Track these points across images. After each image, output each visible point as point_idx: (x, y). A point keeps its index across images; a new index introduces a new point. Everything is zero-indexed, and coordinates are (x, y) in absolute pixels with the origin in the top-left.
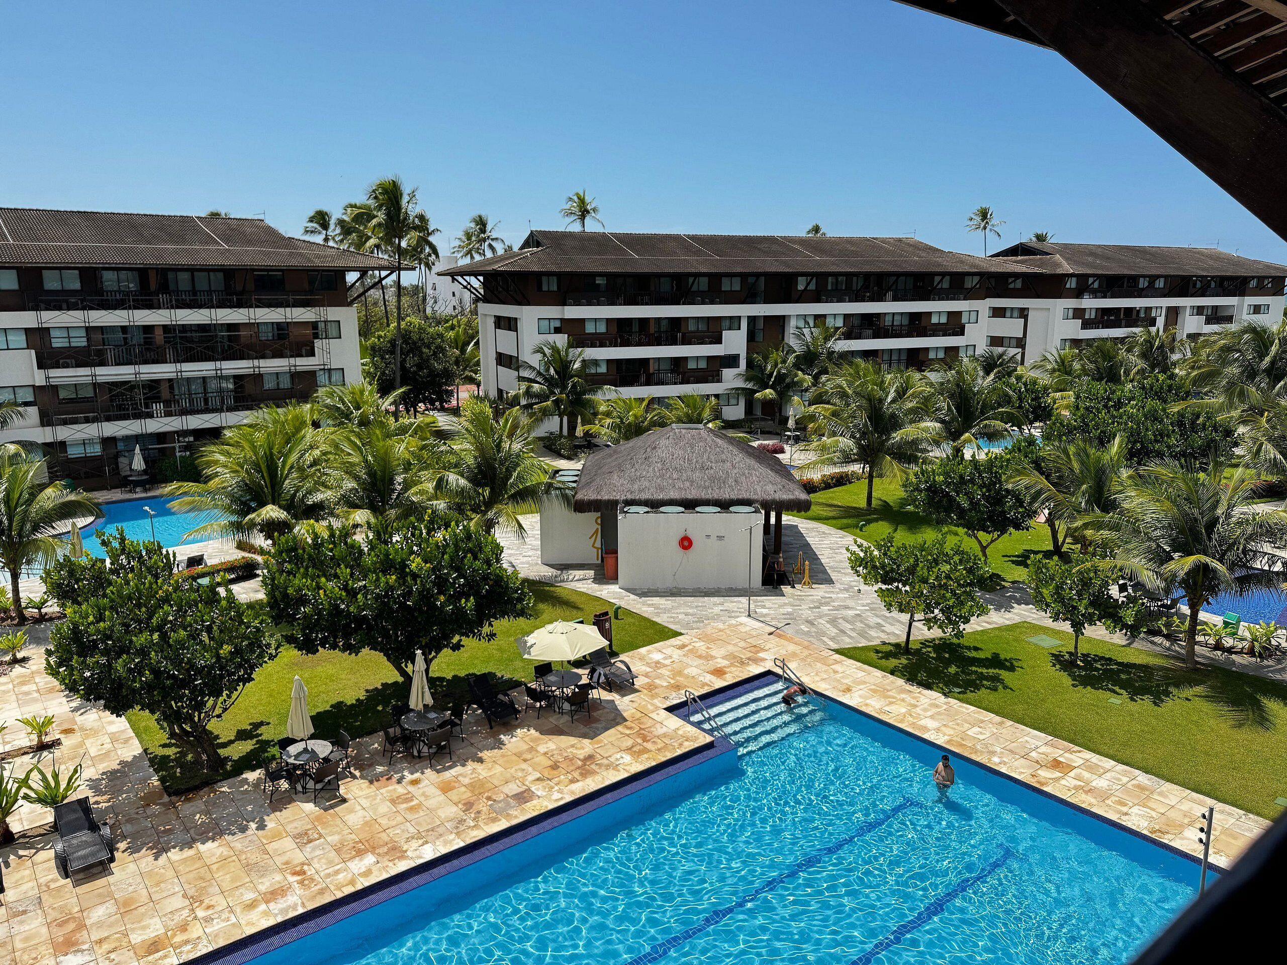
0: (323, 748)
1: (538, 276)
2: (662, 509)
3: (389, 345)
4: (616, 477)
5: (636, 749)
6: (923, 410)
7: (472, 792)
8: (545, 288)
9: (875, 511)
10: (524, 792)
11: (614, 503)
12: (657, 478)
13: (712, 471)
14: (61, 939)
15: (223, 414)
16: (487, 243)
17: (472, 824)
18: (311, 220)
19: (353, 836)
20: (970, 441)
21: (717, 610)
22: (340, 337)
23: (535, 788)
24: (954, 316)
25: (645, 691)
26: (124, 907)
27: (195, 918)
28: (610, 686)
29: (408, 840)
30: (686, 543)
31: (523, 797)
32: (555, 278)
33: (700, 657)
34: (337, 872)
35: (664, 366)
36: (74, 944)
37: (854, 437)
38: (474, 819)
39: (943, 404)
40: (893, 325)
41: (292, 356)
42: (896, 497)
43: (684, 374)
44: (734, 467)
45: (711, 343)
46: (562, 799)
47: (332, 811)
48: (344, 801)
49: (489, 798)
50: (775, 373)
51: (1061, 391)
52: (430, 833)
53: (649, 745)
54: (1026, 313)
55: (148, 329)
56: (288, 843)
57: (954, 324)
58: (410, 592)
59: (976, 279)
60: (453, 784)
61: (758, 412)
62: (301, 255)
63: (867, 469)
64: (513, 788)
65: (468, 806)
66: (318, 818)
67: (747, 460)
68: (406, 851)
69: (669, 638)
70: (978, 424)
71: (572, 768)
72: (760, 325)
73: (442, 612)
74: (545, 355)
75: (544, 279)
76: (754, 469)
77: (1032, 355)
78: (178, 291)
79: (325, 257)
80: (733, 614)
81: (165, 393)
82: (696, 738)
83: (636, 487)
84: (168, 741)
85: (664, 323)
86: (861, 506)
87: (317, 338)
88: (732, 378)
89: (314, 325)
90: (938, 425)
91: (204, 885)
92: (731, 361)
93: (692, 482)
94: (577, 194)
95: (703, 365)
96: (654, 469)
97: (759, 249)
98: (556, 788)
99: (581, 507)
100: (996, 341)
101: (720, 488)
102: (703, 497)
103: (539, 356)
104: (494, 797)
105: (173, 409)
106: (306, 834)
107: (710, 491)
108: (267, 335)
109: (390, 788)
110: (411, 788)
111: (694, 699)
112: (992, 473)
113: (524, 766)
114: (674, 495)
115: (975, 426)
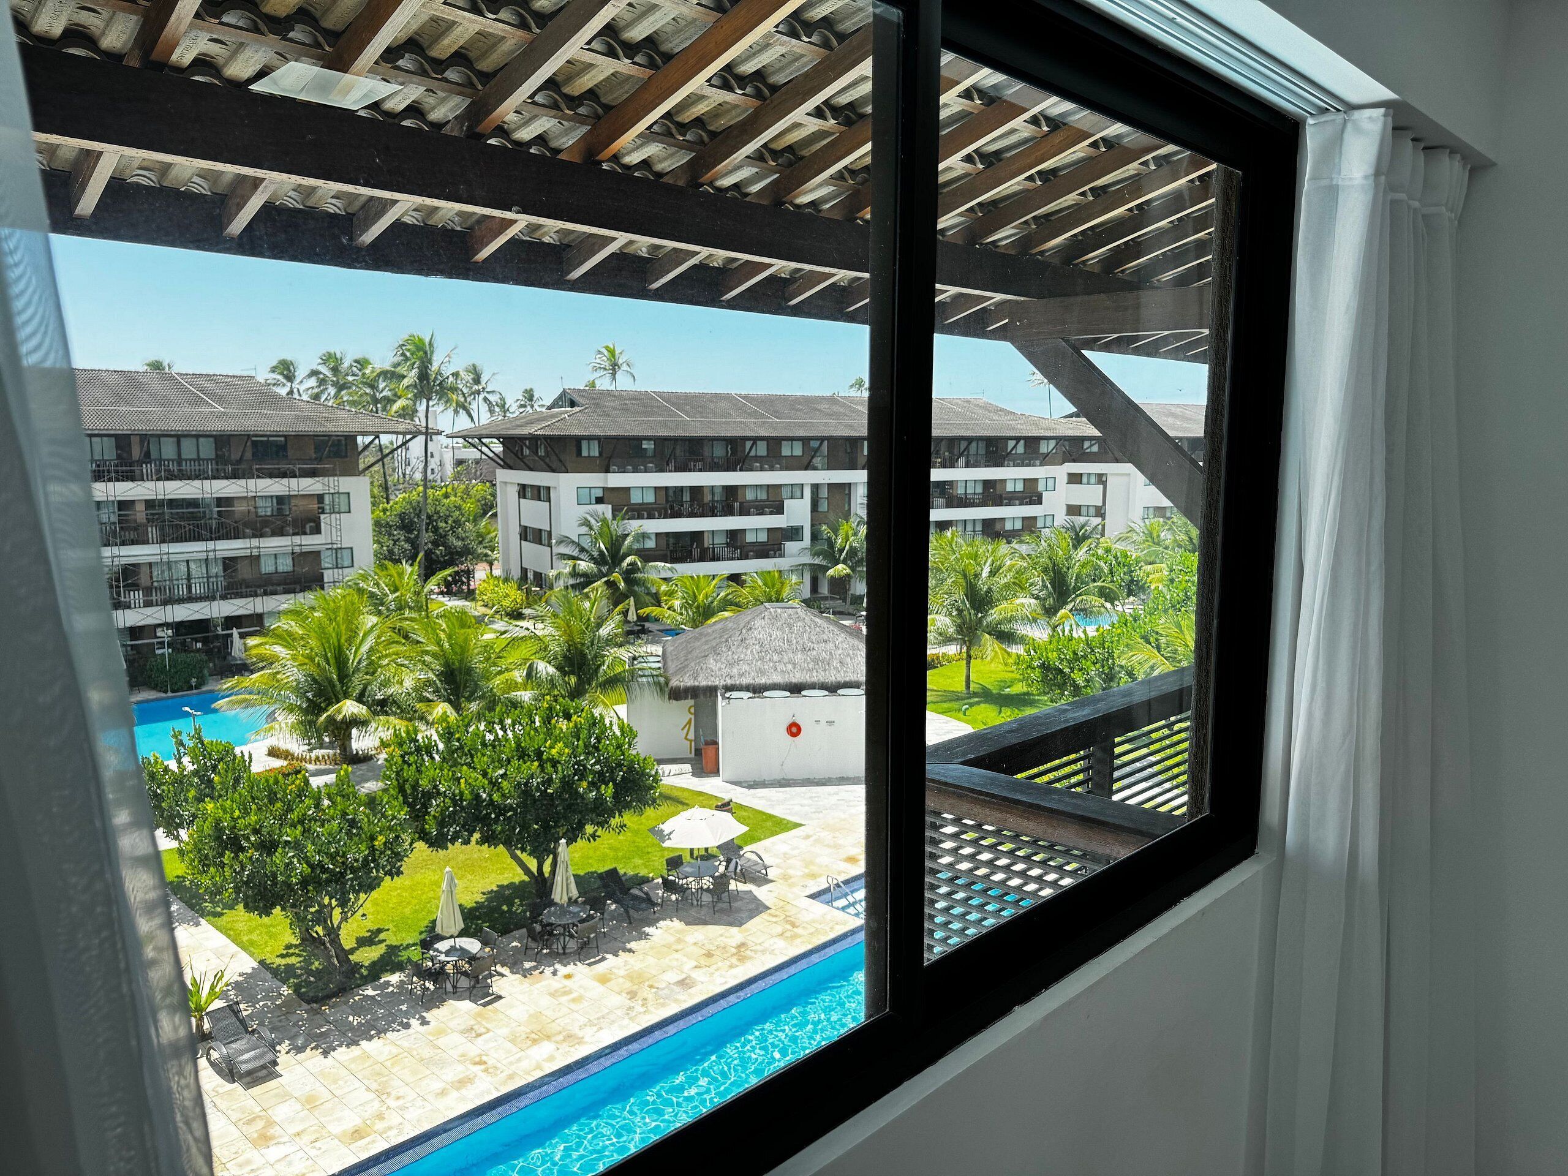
0: (473, 945)
1: (577, 441)
2: (766, 694)
3: (397, 519)
4: (712, 661)
5: (788, 934)
6: (1018, 585)
7: (632, 981)
8: (585, 453)
9: (975, 695)
10: (686, 978)
11: (712, 691)
12: (757, 661)
13: (815, 653)
14: (256, 1135)
15: (216, 603)
16: (482, 396)
17: (642, 1010)
18: (273, 370)
19: (523, 1028)
20: (1067, 617)
21: (833, 799)
22: (349, 512)
23: (696, 975)
24: (1031, 483)
25: (781, 881)
26: (309, 1104)
27: (388, 1108)
28: (745, 876)
29: (581, 1028)
30: (794, 730)
31: (684, 983)
32: (596, 442)
33: (828, 846)
34: (519, 1060)
35: (720, 540)
36: (272, 1138)
37: (950, 614)
38: (643, 1005)
39: (1037, 579)
40: (966, 493)
41: (294, 534)
42: (992, 680)
43: (742, 548)
44: (837, 647)
45: (771, 513)
46: (726, 983)
47: (490, 1007)
48: (499, 997)
49: (651, 987)
50: (847, 547)
51: (1150, 564)
52: (602, 1020)
53: (799, 931)
54: (1104, 479)
55: (124, 505)
56: (456, 1038)
57: (1031, 494)
58: (550, 780)
59: (1052, 443)
60: (609, 976)
61: (824, 590)
62: (309, 418)
63: (965, 650)
64: (673, 977)
65: (632, 995)
66: (480, 1015)
67: (851, 640)
68: (583, 1038)
69: (790, 829)
70: (1073, 600)
71: (728, 955)
72: (824, 493)
73: (584, 799)
74: (591, 528)
75: (584, 444)
76: (858, 649)
77: (1114, 524)
78: (160, 460)
79: (337, 420)
80: (851, 803)
81: (144, 580)
82: (845, 923)
83: (735, 671)
84: (285, 952)
85: (718, 491)
86: (959, 690)
87: (323, 513)
88: (797, 552)
89: (320, 498)
90: (1033, 601)
91: (385, 1079)
92: (793, 533)
93: (794, 664)
94: (607, 348)
95: (763, 537)
96: (752, 651)
97: (819, 410)
98: (717, 973)
99: (677, 694)
100: (1074, 510)
101: (825, 670)
102: (808, 680)
103: (584, 530)
104: (656, 985)
105: (154, 598)
106: (472, 1029)
107: (815, 674)
108: (266, 509)
109: (543, 983)
110: (566, 982)
111: (838, 885)
112: (1104, 648)
113: (677, 955)
114: (777, 679)
115: (1071, 601)
